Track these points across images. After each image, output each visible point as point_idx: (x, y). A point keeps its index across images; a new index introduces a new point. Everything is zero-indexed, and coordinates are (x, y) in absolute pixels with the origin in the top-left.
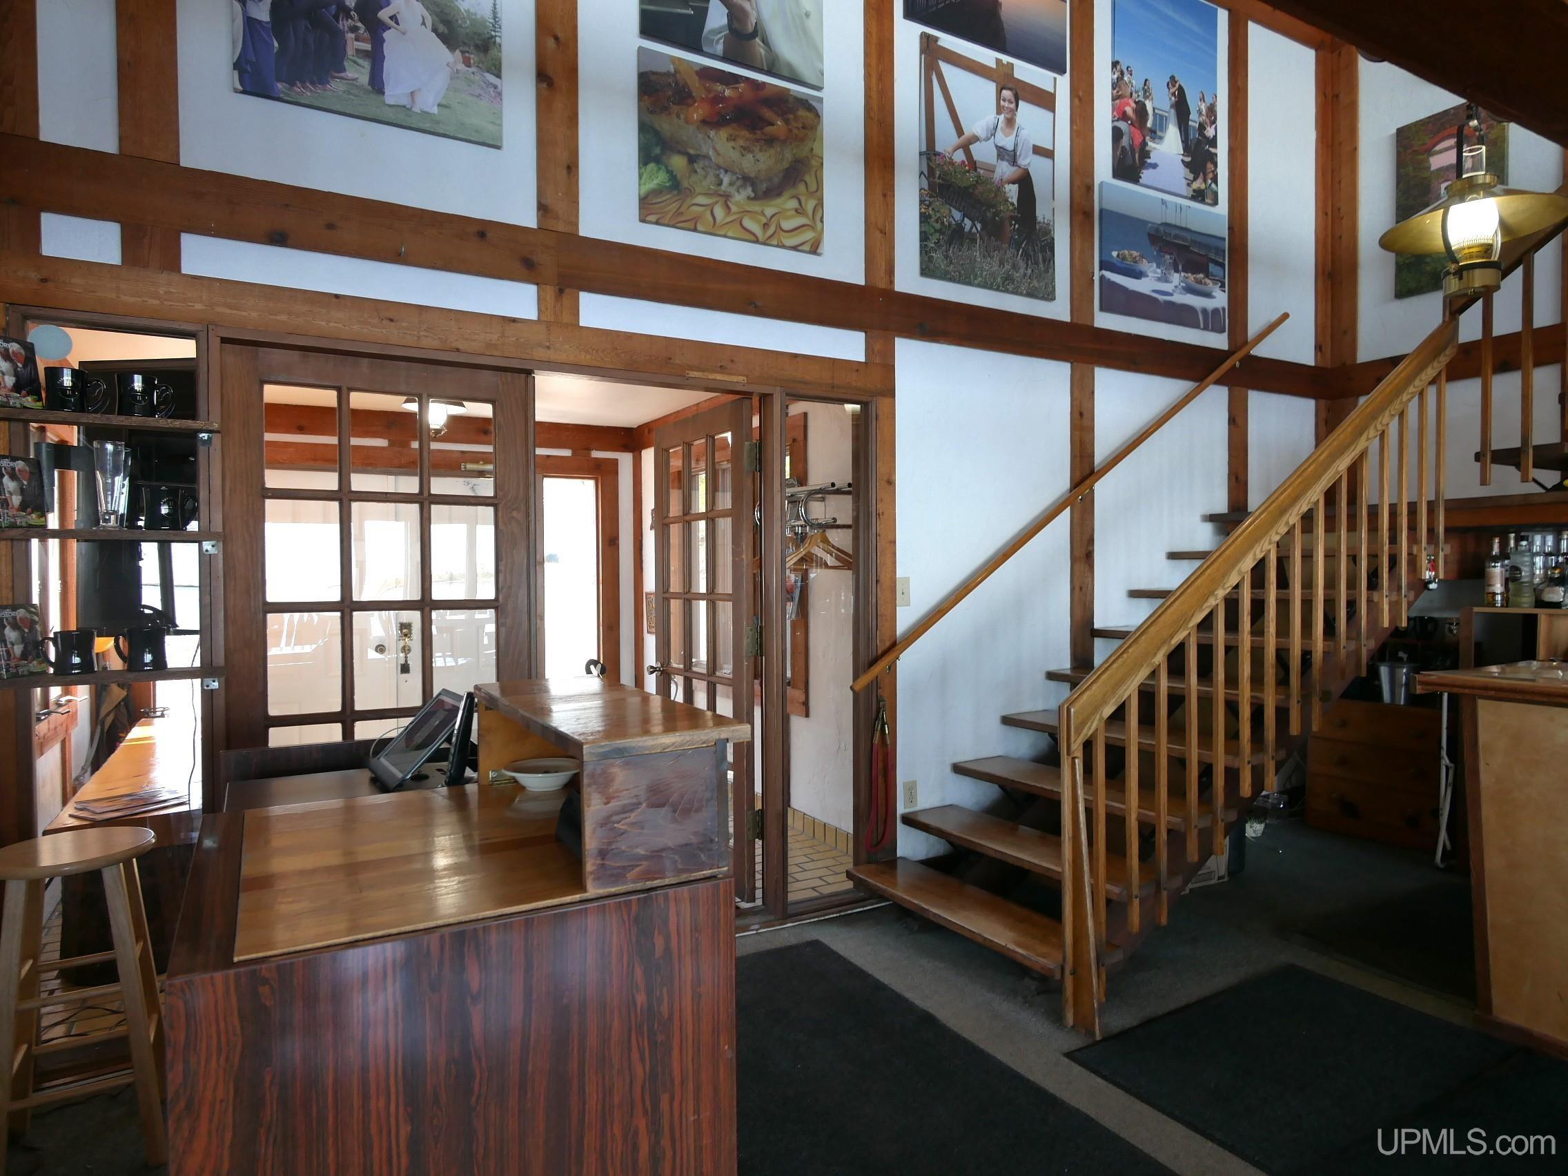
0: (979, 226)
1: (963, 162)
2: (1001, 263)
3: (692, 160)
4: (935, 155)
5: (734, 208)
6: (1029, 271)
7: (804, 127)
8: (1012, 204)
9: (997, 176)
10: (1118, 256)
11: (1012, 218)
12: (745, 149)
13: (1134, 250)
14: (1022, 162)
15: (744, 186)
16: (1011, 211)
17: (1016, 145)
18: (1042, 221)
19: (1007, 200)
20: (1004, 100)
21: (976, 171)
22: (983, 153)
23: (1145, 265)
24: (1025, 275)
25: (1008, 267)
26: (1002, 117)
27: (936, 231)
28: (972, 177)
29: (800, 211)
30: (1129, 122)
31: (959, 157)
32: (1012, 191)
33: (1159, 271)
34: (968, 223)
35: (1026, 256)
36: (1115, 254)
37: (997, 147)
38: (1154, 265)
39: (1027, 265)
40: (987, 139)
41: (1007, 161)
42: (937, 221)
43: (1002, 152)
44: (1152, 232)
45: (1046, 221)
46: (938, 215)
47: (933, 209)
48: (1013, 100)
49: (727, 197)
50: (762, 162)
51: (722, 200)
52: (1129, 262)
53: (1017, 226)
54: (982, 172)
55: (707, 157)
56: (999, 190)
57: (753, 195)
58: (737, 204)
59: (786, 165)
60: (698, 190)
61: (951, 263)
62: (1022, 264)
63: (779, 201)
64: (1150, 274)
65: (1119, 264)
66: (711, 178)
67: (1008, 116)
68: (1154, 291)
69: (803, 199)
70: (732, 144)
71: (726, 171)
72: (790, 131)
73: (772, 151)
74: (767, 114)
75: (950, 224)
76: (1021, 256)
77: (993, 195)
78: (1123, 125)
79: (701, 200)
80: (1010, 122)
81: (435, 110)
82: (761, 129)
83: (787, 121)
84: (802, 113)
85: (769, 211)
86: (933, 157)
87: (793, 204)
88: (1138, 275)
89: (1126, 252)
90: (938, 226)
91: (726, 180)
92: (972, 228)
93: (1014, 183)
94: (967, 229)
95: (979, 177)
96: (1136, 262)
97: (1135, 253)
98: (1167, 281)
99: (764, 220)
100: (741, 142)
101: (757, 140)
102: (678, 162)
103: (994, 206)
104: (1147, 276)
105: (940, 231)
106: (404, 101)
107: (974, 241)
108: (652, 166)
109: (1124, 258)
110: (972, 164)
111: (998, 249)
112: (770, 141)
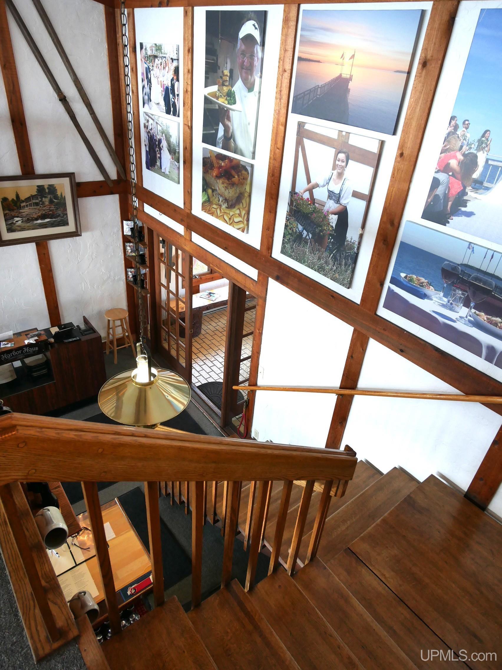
0: (310, 236)
1: (308, 199)
2: (319, 259)
3: (213, 191)
4: (295, 194)
5: (222, 211)
6: (335, 268)
7: (244, 179)
8: (332, 227)
9: (326, 209)
10: (406, 277)
11: (330, 235)
12: (226, 188)
13: (423, 277)
14: (343, 201)
15: (225, 203)
16: (331, 231)
17: (341, 191)
18: (350, 240)
19: (329, 224)
20: (339, 161)
21: (314, 204)
22: (320, 194)
23: (430, 291)
24: (332, 269)
25: (322, 262)
26: (335, 172)
27: (289, 234)
28: (311, 208)
29: (240, 215)
30: (451, 174)
31: (306, 196)
32: (333, 219)
33: (446, 300)
34: (305, 233)
35: (335, 258)
36: (403, 275)
37: (329, 191)
38: (442, 294)
39: (334, 264)
40: (324, 186)
41: (334, 200)
42: (290, 229)
43: (331, 195)
44: (449, 269)
45: (352, 241)
46: (292, 226)
47: (290, 222)
48: (345, 160)
49: (220, 206)
50: (230, 193)
51: (219, 207)
52: (415, 284)
53: (332, 240)
54: (317, 205)
55: (216, 190)
56: (325, 217)
57: (227, 206)
58: (223, 209)
59: (237, 195)
60: (214, 202)
61: (293, 251)
62: (331, 262)
63: (234, 210)
64: (434, 299)
65: (405, 283)
66: (217, 199)
67: (339, 171)
68: (434, 312)
69: (241, 210)
70: (223, 185)
71: (221, 196)
72: (239, 180)
73: (234, 189)
74: (233, 173)
75: (296, 231)
76: (332, 258)
77: (321, 220)
78: (442, 177)
79: (215, 206)
80: (340, 175)
81: (168, 173)
82: (231, 179)
83: (238, 176)
84: (244, 172)
85: (231, 213)
86: (294, 195)
87: (238, 212)
88: (423, 296)
89: (414, 277)
90: (290, 232)
91: (221, 200)
92: (306, 236)
93: (335, 214)
94: (304, 236)
95: (315, 208)
96: (422, 286)
97: (423, 280)
98: (451, 309)
99: (230, 217)
100: (225, 185)
101: (230, 184)
102: (210, 191)
103: (321, 226)
104: (432, 300)
105: (291, 234)
106: (164, 171)
107: (306, 243)
108: (204, 192)
109: (411, 280)
110: (313, 200)
111: (319, 250)
112: (233, 184)
